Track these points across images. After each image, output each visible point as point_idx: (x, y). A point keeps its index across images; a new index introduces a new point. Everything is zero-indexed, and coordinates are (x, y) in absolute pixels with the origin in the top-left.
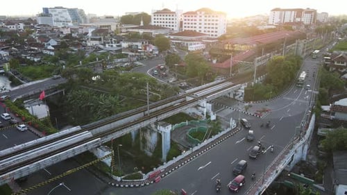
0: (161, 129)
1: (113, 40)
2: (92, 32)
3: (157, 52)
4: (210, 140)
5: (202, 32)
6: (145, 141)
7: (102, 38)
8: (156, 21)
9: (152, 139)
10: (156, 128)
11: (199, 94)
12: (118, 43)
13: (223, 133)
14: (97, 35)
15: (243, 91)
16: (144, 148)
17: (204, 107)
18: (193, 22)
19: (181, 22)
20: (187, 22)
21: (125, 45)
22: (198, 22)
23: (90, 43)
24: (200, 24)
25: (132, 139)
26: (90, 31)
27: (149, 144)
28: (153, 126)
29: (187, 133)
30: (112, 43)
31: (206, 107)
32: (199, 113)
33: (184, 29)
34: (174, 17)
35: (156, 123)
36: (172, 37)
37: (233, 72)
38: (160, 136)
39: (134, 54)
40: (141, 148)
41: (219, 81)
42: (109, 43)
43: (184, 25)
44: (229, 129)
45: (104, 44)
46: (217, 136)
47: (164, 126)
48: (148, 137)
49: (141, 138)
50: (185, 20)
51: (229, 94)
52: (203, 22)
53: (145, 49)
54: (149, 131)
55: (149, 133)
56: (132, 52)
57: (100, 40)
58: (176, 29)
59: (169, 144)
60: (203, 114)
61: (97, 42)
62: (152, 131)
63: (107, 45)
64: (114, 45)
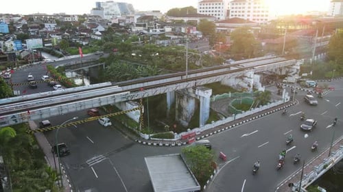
0: (200, 93)
1: (157, 24)
2: (138, 19)
3: (201, 36)
4: (257, 110)
5: (251, 20)
6: (181, 109)
7: (147, 24)
8: (202, 10)
9: (189, 106)
10: (194, 92)
11: (245, 65)
12: (162, 27)
13: (273, 105)
14: (142, 22)
15: (299, 68)
16: (179, 117)
17: (250, 78)
18: (242, 10)
19: (228, 11)
20: (234, 10)
21: (168, 29)
22: (246, 10)
23: (135, 29)
24: (249, 12)
25: (167, 108)
26: (136, 17)
27: (185, 113)
28: (191, 91)
29: (230, 104)
30: (156, 28)
31: (253, 79)
32: (245, 85)
33: (231, 17)
34: (221, 6)
35: (194, 88)
36: (218, 25)
37: (286, 50)
38: (198, 103)
39: (176, 37)
40: (176, 117)
41: (269, 57)
42: (153, 28)
43: (231, 13)
44: (280, 102)
45: (148, 30)
46: (265, 107)
47: (203, 90)
48: (184, 104)
49: (177, 107)
50: (233, 8)
51: (281, 70)
52: (252, 10)
53: (189, 32)
54: (186, 97)
55: (186, 99)
56: (176, 35)
57: (144, 26)
58: (222, 18)
59: (207, 111)
60: (249, 86)
61: (141, 28)
62: (189, 97)
63: (151, 31)
64: (158, 30)
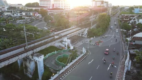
0: (36, 58)
1: (18, 11)
2: (7, 8)
3: (41, 17)
4: (71, 63)
5: (63, 9)
6: (26, 67)
7: (12, 11)
8: (41, 4)
9: (31, 66)
10: (33, 58)
11: (63, 34)
12: (21, 13)
13: (79, 57)
14: (10, 10)
15: (87, 32)
17: (66, 42)
18: (59, 4)
19: (53, 5)
20: (56, 4)
21: (24, 14)
23: (6, 14)
24: (62, 5)
25: (19, 66)
26: (6, 8)
27: (29, 70)
28: (31, 57)
29: (56, 59)
30: (17, 13)
31: (67, 41)
32: (63, 46)
33: (55, 7)
34: (50, 2)
35: (32, 55)
36: (49, 11)
37: (80, 23)
38: (36, 63)
39: (29, 18)
40: (25, 72)
41: (73, 28)
42: (16, 13)
43: (54, 6)
44: (82, 55)
45: (14, 14)
46: (75, 60)
47: (38, 56)
48: (28, 64)
49: (24, 66)
50: (55, 3)
51: (79, 34)
52: (63, 4)
53: (34, 15)
54: (28, 60)
55: (28, 62)
56: (27, 17)
57: (11, 12)
58: (51, 8)
59: (43, 69)
60: (65, 46)
61: (10, 13)
62: (30, 60)
63: (15, 14)
64: (19, 14)
